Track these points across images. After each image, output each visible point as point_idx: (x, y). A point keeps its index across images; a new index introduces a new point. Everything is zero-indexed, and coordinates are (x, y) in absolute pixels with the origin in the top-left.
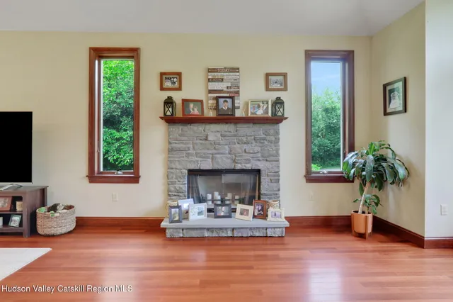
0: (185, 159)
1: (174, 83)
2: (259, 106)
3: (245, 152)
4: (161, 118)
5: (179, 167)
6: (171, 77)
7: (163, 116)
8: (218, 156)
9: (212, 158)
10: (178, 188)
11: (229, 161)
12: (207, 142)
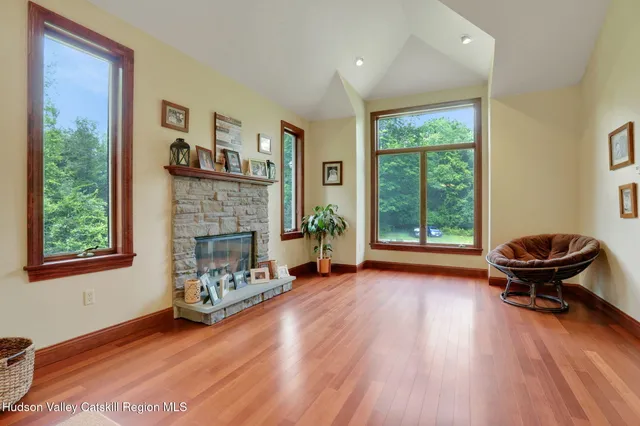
0: (194, 223)
1: (179, 120)
2: (258, 168)
3: (247, 213)
4: (166, 168)
5: (187, 235)
6: (177, 110)
7: (168, 164)
8: (226, 219)
9: (220, 222)
10: (188, 263)
11: (233, 224)
12: (215, 203)
